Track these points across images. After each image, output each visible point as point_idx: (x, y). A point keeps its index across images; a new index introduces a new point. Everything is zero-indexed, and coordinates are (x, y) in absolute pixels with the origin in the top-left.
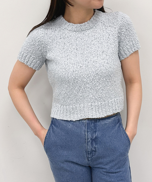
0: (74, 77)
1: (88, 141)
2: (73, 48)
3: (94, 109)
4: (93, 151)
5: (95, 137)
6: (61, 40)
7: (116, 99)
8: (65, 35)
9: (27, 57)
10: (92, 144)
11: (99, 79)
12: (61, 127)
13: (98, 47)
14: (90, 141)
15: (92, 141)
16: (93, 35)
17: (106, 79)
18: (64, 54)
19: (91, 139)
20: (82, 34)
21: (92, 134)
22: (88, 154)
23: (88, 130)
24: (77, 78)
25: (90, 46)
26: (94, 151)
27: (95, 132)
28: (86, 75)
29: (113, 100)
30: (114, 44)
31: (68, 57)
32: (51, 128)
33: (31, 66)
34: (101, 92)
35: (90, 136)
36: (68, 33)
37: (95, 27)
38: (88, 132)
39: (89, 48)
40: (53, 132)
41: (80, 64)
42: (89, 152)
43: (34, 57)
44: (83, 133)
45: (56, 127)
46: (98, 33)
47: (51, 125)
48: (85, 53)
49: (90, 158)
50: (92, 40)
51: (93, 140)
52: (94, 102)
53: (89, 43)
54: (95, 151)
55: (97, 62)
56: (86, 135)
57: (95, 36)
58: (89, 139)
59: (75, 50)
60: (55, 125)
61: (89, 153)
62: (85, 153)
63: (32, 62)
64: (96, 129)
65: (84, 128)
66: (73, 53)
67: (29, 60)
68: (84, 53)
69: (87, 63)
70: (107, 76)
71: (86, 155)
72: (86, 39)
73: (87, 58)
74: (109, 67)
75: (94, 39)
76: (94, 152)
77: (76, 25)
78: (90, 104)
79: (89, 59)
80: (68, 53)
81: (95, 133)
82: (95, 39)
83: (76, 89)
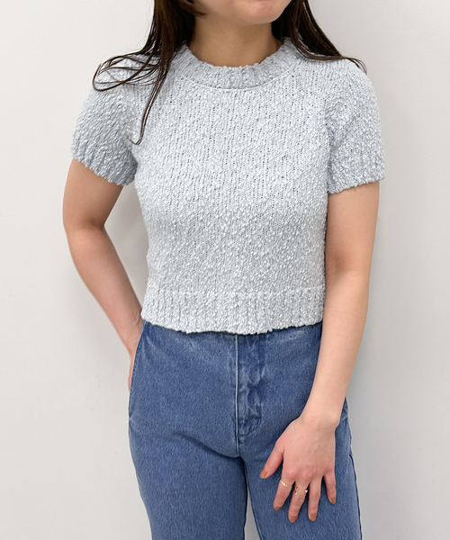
0: (193, 216)
1: (240, 390)
2: (202, 132)
3: (243, 309)
4: (253, 417)
5: (259, 379)
6: (173, 107)
7: (306, 290)
8: (184, 93)
9: (89, 147)
10: (250, 398)
11: (265, 232)
12: (168, 345)
13: (270, 142)
14: (245, 392)
15: (251, 392)
16: (262, 104)
17: (284, 234)
18: (175, 147)
19: (249, 385)
20: (233, 95)
21: (251, 372)
22: (239, 425)
23: (241, 362)
24: (201, 218)
25: (249, 135)
26: (256, 418)
27: (261, 365)
28: (228, 214)
29: (298, 291)
30: (317, 141)
31: (185, 158)
32: (143, 346)
33: (102, 173)
34: (268, 265)
35: (245, 378)
36: (193, 90)
37: (271, 85)
38: (240, 366)
39: (246, 138)
40: (149, 356)
41: (214, 180)
42: (242, 419)
43: (106, 148)
44: (228, 369)
45: (155, 345)
46: (277, 103)
47: (143, 336)
48: (234, 151)
49: (242, 435)
50: (257, 117)
51: (255, 387)
52: (246, 291)
53: (248, 124)
54: (259, 418)
55: (265, 183)
56: (234, 376)
57: (269, 109)
58: (244, 387)
59: (207, 140)
60: (152, 339)
61: (241, 422)
62: (230, 423)
63: (102, 162)
64: (264, 358)
65: (230, 355)
66: (199, 147)
67: (93, 157)
68: (229, 151)
69: (234, 182)
70: (288, 224)
71: (232, 429)
72: (242, 114)
73: (235, 166)
74: (296, 202)
75: (263, 115)
76: (255, 421)
77: (217, 70)
78: (233, 294)
79: (243, 171)
80: (186, 146)
81: (261, 370)
82: (267, 116)
83: (198, 247)
